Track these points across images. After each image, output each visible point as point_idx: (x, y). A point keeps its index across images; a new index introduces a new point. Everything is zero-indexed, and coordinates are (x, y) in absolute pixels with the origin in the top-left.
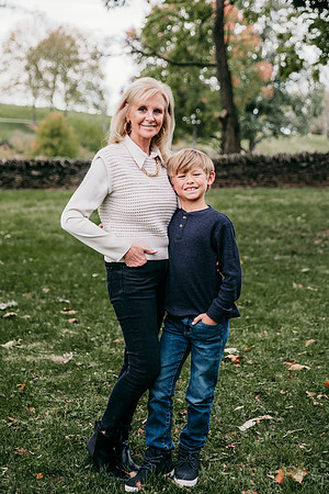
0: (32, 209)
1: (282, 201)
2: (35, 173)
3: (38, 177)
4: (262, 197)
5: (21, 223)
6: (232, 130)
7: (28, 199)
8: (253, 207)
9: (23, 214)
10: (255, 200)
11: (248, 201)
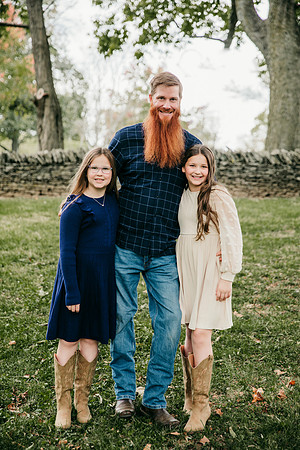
6: (52, 117)
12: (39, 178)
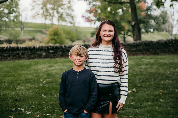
0: (53, 68)
1: (165, 61)
2: (51, 51)
3: (53, 53)
4: (155, 60)
5: (49, 75)
6: (137, 30)
7: (50, 63)
8: (152, 64)
9: (49, 71)
10: (152, 61)
11: (149, 62)
12: (133, 50)
